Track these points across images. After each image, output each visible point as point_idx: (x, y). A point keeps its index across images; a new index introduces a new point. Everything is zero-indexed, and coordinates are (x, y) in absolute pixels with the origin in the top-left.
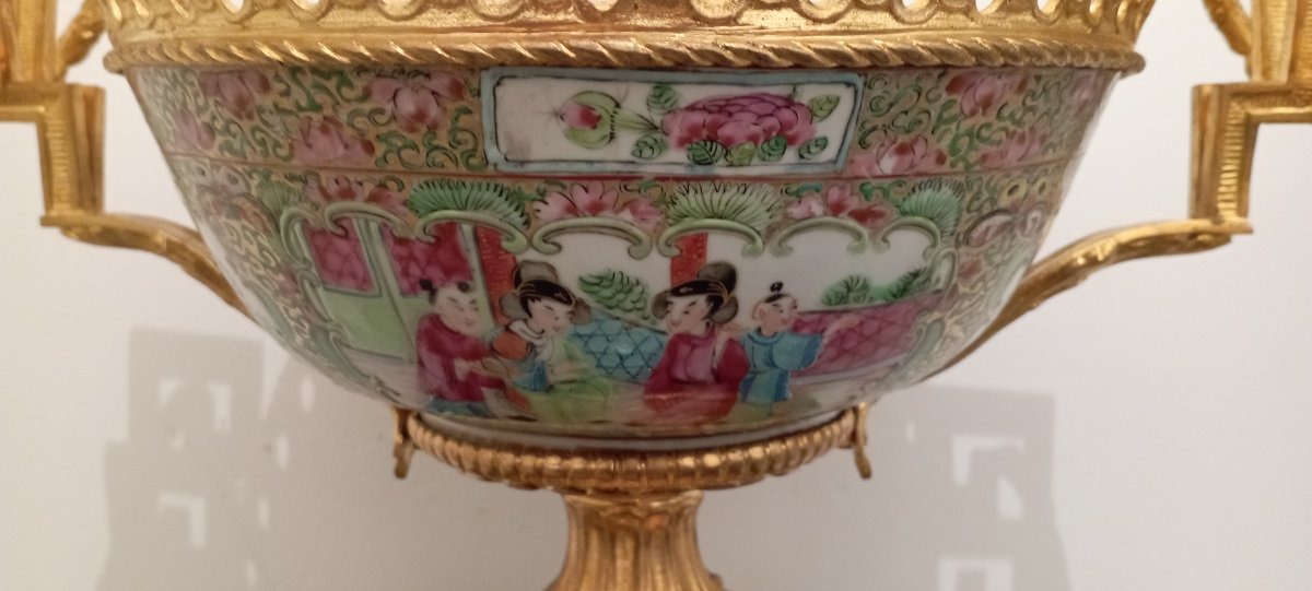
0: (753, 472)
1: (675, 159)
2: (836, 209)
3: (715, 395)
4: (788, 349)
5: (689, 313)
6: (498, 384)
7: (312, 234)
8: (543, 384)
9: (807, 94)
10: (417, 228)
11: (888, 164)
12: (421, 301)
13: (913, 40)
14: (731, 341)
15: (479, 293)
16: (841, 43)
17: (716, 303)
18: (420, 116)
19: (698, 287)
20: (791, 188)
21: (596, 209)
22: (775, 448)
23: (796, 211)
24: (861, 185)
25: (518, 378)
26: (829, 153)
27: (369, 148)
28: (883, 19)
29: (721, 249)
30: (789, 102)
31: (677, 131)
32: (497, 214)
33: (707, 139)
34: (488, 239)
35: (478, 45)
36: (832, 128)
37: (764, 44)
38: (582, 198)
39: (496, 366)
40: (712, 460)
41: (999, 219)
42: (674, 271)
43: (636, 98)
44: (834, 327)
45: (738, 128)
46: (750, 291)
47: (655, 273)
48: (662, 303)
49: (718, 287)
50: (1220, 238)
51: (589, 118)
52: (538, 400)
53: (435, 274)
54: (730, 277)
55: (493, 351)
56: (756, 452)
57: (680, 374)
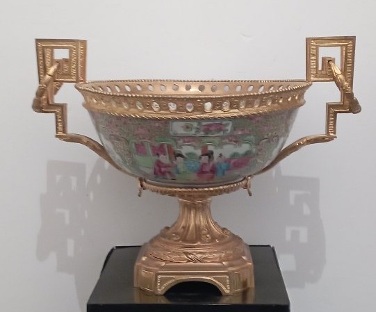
0: (220, 192)
1: (202, 134)
2: (231, 141)
3: (210, 175)
4: (224, 166)
5: (205, 159)
6: (169, 172)
7: (136, 145)
8: (178, 172)
9: (224, 123)
10: (157, 145)
11: (240, 133)
12: (156, 158)
13: (242, 114)
14: (213, 165)
15: (167, 156)
16: (229, 115)
17: (210, 157)
18: (159, 127)
19: (206, 155)
20: (222, 138)
21: (188, 142)
22: (225, 187)
23: (224, 141)
24: (235, 137)
25: (173, 171)
26: (229, 132)
27: (149, 131)
28: (236, 110)
29: (210, 148)
30: (221, 124)
31: (202, 129)
32: (171, 142)
33: (207, 130)
34: (169, 147)
35: (169, 116)
36: (229, 128)
37: (216, 116)
38: (186, 140)
39: (169, 169)
40: (212, 189)
41: (265, 140)
42: (202, 152)
43: (195, 124)
44: (233, 161)
45: (212, 129)
46: (216, 155)
47: (199, 152)
48: (200, 158)
49: (210, 155)
50: (331, 139)
51: (188, 127)
52: (177, 175)
53: (159, 153)
54: (212, 153)
55: (169, 166)
56: (221, 187)
57: (204, 170)
